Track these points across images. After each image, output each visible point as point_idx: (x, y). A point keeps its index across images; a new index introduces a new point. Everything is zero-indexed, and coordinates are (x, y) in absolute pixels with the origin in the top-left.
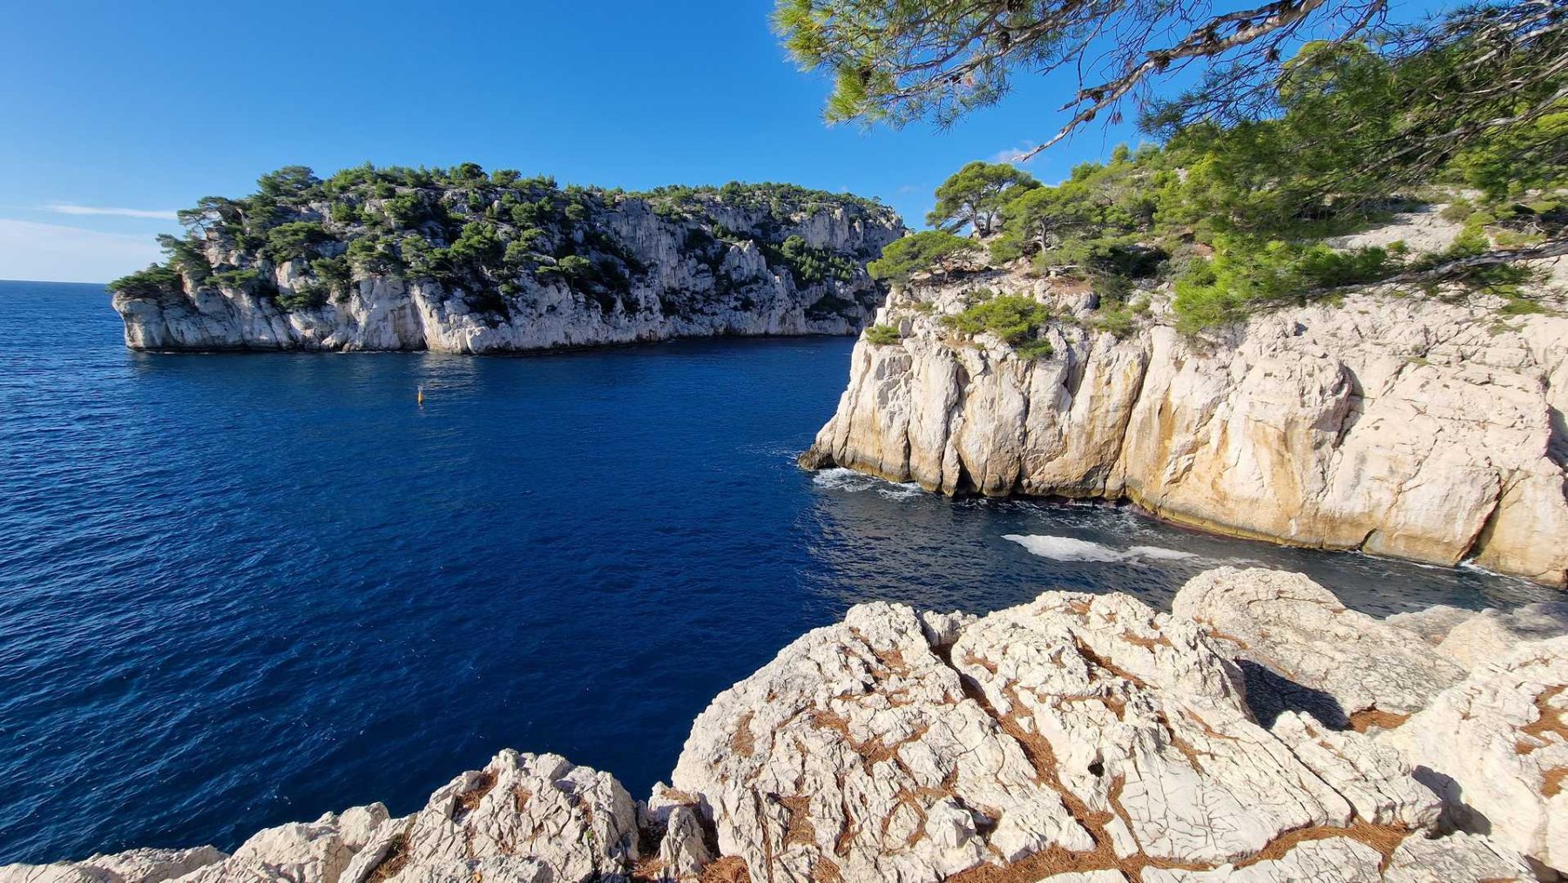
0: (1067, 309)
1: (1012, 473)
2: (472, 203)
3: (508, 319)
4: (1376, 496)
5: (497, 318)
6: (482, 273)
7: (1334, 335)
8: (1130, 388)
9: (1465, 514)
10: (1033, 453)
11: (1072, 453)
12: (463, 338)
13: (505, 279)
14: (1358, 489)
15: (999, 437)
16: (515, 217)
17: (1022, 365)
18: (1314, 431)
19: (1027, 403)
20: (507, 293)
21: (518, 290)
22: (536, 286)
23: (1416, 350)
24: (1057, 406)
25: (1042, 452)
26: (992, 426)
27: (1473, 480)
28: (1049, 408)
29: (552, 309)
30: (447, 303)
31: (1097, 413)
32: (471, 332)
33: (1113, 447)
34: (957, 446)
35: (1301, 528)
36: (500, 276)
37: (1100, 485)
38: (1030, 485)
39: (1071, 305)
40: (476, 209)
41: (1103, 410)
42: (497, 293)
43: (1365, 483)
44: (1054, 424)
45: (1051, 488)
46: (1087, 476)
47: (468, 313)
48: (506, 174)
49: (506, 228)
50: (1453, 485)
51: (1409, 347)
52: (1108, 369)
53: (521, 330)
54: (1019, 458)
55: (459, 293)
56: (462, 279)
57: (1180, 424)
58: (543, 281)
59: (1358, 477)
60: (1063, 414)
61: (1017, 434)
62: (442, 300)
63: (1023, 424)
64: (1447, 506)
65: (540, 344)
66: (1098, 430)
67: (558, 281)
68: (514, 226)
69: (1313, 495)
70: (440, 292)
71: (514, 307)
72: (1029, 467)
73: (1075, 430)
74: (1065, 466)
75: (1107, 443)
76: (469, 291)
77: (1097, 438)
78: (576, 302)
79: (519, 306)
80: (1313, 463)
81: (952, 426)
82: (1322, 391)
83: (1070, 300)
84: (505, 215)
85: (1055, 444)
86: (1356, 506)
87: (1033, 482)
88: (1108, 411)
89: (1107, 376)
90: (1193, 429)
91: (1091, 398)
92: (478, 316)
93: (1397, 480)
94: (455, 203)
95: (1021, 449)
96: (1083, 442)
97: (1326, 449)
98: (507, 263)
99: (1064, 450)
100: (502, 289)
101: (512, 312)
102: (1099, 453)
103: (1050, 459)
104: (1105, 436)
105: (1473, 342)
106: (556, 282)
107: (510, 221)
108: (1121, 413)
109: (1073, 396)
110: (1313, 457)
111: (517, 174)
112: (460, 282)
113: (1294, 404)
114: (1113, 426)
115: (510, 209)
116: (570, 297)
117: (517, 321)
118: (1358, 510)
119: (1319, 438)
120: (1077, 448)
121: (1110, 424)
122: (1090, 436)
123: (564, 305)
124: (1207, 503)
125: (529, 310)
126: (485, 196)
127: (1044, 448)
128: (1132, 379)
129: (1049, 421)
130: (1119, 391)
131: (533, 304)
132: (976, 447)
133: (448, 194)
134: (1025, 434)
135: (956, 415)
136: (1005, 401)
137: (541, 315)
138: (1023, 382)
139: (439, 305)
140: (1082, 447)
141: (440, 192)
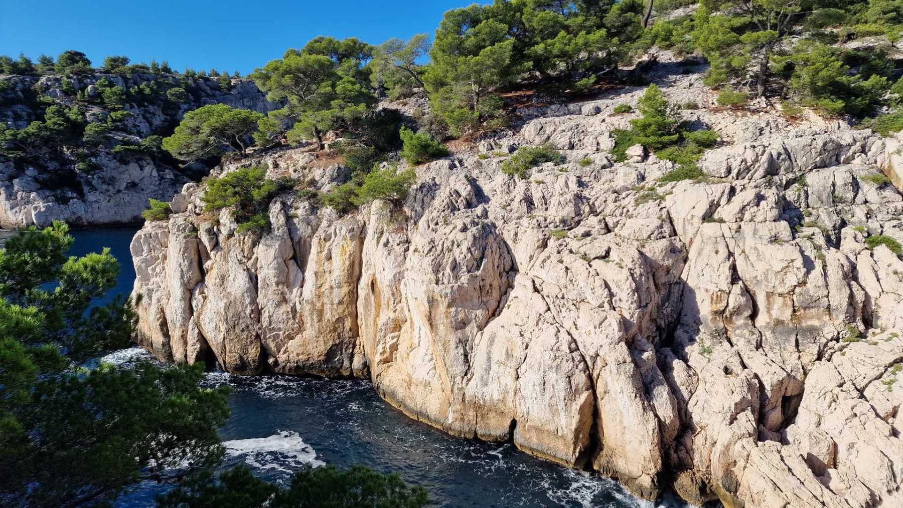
0: (313, 182)
1: (253, 353)
2: (65, 87)
3: (82, 196)
4: (504, 380)
5: (69, 194)
6: (62, 152)
7: (504, 208)
8: (347, 263)
9: (562, 404)
10: (271, 330)
11: (309, 332)
12: (28, 214)
13: (82, 158)
14: (491, 372)
15: (231, 315)
16: (106, 100)
17: (248, 241)
18: (453, 309)
19: (253, 279)
20: (83, 170)
21: (93, 168)
22: (113, 164)
23: (564, 221)
24: (285, 281)
25: (280, 329)
26: (222, 304)
27: (558, 367)
28: (277, 284)
29: (133, 186)
30: (16, 181)
31: (323, 289)
32: (36, 208)
33: (348, 324)
34: (198, 324)
35: (456, 415)
36: (78, 155)
37: (346, 363)
38: (276, 363)
39: (317, 178)
40: (69, 93)
41: (327, 286)
42: (73, 172)
43: (494, 367)
44: (284, 300)
45: (298, 367)
46: (330, 354)
47: (37, 190)
48: (114, 60)
49: (96, 110)
50: (545, 371)
51: (557, 220)
52: (328, 244)
53: (96, 205)
54: (258, 336)
55: (31, 171)
56: (36, 158)
57: (384, 301)
58: (123, 159)
59: (489, 359)
60: (295, 290)
61: (248, 311)
62: (11, 178)
63: (254, 301)
64: (547, 397)
65: (118, 218)
66: (327, 307)
67: (141, 159)
68: (105, 108)
69: (458, 379)
70: (12, 170)
71: (89, 183)
72: (272, 345)
73: (308, 307)
74: (304, 344)
75: (340, 320)
76: (43, 169)
77: (328, 316)
78: (162, 178)
79: (94, 182)
80: (453, 345)
81: (194, 304)
82: (455, 267)
83: (317, 173)
84: (97, 99)
85: (291, 322)
86: (492, 392)
87: (280, 360)
88: (332, 288)
89: (326, 252)
90: (392, 306)
91: (316, 273)
92: (47, 193)
93: (513, 364)
94: (48, 87)
95: (256, 327)
96: (316, 320)
97: (471, 329)
98: (87, 142)
99: (301, 329)
100: (79, 167)
101: (86, 189)
102: (335, 330)
103: (290, 337)
104: (335, 313)
105: (618, 212)
106: (138, 161)
107: (102, 104)
108: (345, 290)
109: (303, 272)
110: (453, 339)
111: (125, 61)
112: (34, 162)
113: (430, 283)
114: (340, 303)
115: (103, 92)
116: (155, 173)
117: (91, 197)
118: (496, 397)
119: (461, 316)
120: (312, 326)
121: (336, 301)
122: (321, 313)
123: (146, 181)
124: (402, 386)
125: (105, 187)
126: (80, 81)
127: (281, 326)
128: (348, 253)
129: (278, 298)
130: (338, 267)
131: (111, 181)
132: (213, 325)
133: (43, 79)
134: (258, 312)
135: (197, 292)
136: (231, 278)
137: (119, 191)
138: (249, 259)
139: (7, 183)
140: (316, 325)
141: (36, 77)
